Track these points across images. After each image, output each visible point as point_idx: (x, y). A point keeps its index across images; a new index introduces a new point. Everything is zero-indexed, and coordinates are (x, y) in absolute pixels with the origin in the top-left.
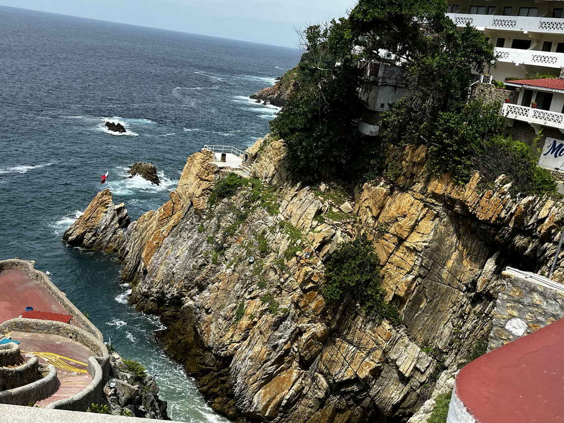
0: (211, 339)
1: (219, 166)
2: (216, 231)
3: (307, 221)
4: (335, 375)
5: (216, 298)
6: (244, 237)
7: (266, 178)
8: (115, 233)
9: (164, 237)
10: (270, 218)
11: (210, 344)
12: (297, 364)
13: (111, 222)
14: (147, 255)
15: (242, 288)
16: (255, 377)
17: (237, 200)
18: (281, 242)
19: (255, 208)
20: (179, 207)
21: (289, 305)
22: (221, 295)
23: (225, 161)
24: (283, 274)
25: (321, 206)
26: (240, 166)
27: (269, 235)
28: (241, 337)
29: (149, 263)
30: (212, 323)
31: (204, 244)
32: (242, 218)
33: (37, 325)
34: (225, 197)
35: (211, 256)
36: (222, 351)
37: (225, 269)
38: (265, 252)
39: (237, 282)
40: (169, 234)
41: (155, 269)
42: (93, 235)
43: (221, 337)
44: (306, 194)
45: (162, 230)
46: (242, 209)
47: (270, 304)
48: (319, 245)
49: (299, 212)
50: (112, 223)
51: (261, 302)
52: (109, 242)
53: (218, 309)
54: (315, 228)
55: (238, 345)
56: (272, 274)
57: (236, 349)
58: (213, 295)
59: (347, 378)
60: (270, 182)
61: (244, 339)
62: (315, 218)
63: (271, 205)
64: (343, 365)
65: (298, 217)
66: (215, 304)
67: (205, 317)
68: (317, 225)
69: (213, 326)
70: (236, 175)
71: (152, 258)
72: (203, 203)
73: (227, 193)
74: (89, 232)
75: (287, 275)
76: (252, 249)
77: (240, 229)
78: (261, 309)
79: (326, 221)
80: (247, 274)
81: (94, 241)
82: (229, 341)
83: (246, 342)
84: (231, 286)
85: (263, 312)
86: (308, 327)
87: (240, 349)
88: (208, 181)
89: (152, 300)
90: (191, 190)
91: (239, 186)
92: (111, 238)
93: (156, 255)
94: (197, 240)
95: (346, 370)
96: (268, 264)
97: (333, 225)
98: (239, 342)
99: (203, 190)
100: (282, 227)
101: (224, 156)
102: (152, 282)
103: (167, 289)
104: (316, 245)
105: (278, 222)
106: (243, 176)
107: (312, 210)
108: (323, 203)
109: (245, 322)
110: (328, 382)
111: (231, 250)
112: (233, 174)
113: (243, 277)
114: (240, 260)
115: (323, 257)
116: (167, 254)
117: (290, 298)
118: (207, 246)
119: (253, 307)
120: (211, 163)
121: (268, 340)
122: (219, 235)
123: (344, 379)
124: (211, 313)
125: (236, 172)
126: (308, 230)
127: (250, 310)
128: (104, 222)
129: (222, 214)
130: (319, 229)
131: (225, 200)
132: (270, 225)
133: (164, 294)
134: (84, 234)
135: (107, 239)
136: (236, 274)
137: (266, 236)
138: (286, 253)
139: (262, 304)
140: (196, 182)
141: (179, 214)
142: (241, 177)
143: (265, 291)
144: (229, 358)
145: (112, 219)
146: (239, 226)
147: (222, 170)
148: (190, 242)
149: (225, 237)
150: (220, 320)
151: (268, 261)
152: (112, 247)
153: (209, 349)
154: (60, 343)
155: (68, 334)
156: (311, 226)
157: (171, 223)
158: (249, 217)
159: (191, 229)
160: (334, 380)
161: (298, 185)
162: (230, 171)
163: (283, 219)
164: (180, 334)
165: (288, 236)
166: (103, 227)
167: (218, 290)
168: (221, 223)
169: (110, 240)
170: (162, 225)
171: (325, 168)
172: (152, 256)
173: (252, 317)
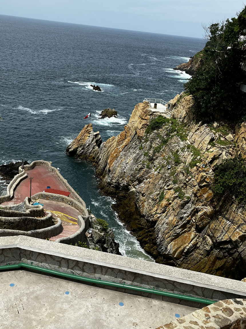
0: (144, 211)
1: (152, 111)
2: (150, 149)
3: (204, 145)
4: (217, 238)
5: (148, 188)
6: (165, 153)
7: (180, 118)
8: (94, 148)
9: (120, 152)
10: (182, 143)
11: (144, 213)
12: (194, 229)
13: (92, 142)
14: (111, 161)
15: (163, 183)
16: (169, 234)
17: (163, 131)
18: (188, 157)
19: (173, 136)
20: (129, 134)
21: (191, 195)
22: (151, 186)
23: (156, 108)
24: (188, 176)
25: (213, 136)
26: (165, 111)
27: (180, 153)
28: (161, 211)
29: (112, 166)
30: (145, 202)
31: (142, 157)
32: (165, 142)
33: (52, 197)
34: (155, 129)
35: (146, 163)
36: (151, 218)
37: (154, 172)
38: (178, 162)
39: (161, 180)
40: (123, 150)
41: (114, 170)
42: (82, 149)
43: (150, 210)
44: (205, 129)
45: (119, 147)
46: (165, 137)
47: (179, 193)
48: (211, 160)
49: (200, 140)
50: (92, 143)
51: (174, 192)
52: (90, 153)
53: (149, 194)
54: (209, 149)
55: (160, 215)
56: (181, 176)
57: (158, 218)
58: (146, 186)
59: (225, 240)
60: (183, 121)
61: (163, 212)
62: (209, 143)
63: (182, 135)
64: (222, 232)
65: (199, 143)
66: (148, 191)
67: (142, 198)
68: (211, 148)
69: (146, 204)
70: (163, 116)
71: (113, 163)
72: (142, 133)
73: (156, 127)
74: (80, 147)
75: (190, 177)
76: (170, 161)
77: (163, 148)
78: (174, 196)
79: (216, 145)
80: (166, 175)
81: (83, 152)
82: (154, 213)
83: (165, 214)
84: (157, 181)
85: (175, 198)
86: (202, 208)
87: (161, 218)
88: (146, 120)
89: (113, 187)
90: (136, 125)
91: (164, 123)
92: (91, 151)
93: (116, 161)
94: (138, 154)
95: (224, 235)
96: (179, 170)
97: (220, 148)
98: (160, 214)
99: (143, 125)
100: (188, 148)
101: (156, 105)
102: (113, 177)
103: (121, 181)
104: (209, 160)
105: (186, 145)
106: (167, 117)
107: (208, 139)
108: (215, 134)
109: (164, 202)
110: (213, 241)
111: (158, 161)
112: (160, 116)
113: (164, 176)
114: (163, 167)
115: (213, 167)
116: (121, 161)
117: (191, 190)
118: (144, 158)
119: (170, 194)
120: (148, 109)
121: (178, 214)
122: (151, 152)
123: (223, 240)
124: (145, 196)
125: (162, 115)
126: (204, 151)
127: (167, 196)
128: (88, 142)
129: (154, 139)
130: (211, 150)
131: (155, 131)
132: (182, 146)
133: (119, 184)
134: (77, 148)
135: (90, 151)
136: (160, 175)
137: (178, 153)
138: (190, 164)
140: (139, 120)
141: (129, 138)
142: (165, 118)
143: (177, 186)
144: (154, 222)
145: (92, 140)
146: (163, 147)
147: (154, 113)
148: (134, 155)
149: (154, 153)
150: (150, 201)
151: (180, 168)
152: (92, 156)
153: (143, 216)
154: (63, 207)
155: (68, 202)
156: (207, 148)
157: (124, 144)
158: (169, 142)
159: (135, 148)
160: (216, 240)
161: (200, 123)
162: (159, 114)
163: (189, 143)
164: (128, 207)
165: (192, 153)
166: (87, 145)
167: (150, 183)
168: (152, 145)
169: (91, 152)
170: (119, 145)
171: (217, 113)
172: (113, 162)
173: (168, 200)
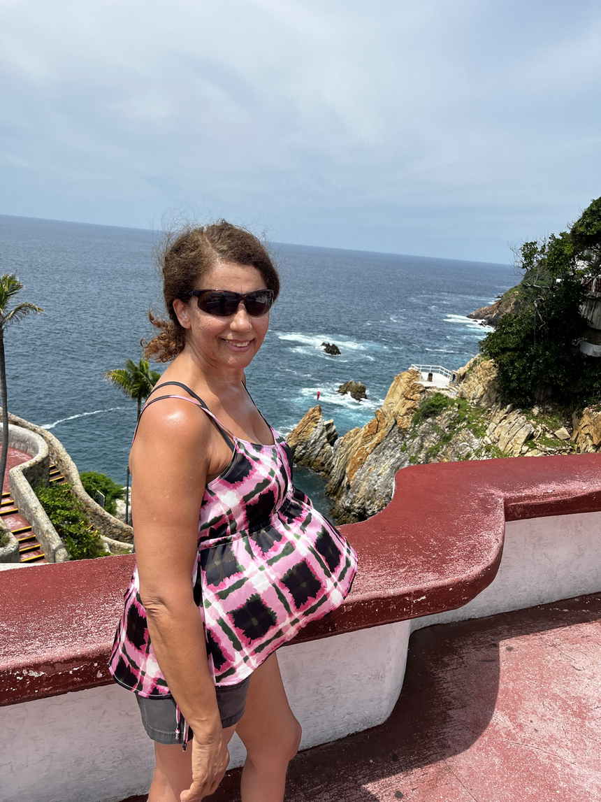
2: (419, 451)
6: (447, 458)
8: (323, 447)
9: (368, 454)
10: (476, 441)
13: (319, 437)
14: (351, 470)
17: (442, 421)
19: (460, 429)
20: (384, 424)
25: (533, 431)
29: (353, 478)
31: (406, 464)
32: (446, 439)
34: (430, 417)
40: (372, 451)
41: (358, 485)
44: (517, 418)
45: (366, 447)
46: (446, 430)
50: (321, 438)
52: (317, 456)
54: (525, 454)
60: (478, 403)
62: (525, 443)
63: (477, 427)
65: (506, 441)
70: (442, 395)
71: (356, 474)
72: (406, 422)
73: (431, 412)
74: (300, 445)
77: (443, 450)
88: (413, 400)
90: (395, 409)
91: (445, 406)
92: (319, 452)
93: (359, 471)
94: (399, 458)
99: (408, 409)
100: (488, 450)
101: (430, 375)
102: (355, 497)
103: (369, 506)
105: (484, 445)
106: (449, 396)
107: (523, 435)
108: (535, 427)
112: (439, 394)
116: (369, 470)
120: (417, 382)
125: (442, 392)
126: (516, 456)
129: (426, 434)
131: (430, 420)
132: (476, 447)
133: (365, 510)
134: (295, 446)
135: (316, 452)
140: (401, 401)
141: (383, 431)
142: (447, 397)
145: (321, 434)
146: (443, 447)
148: (393, 461)
149: (427, 457)
152: (319, 461)
156: (521, 452)
157: (375, 440)
158: (453, 439)
159: (394, 448)
161: (509, 406)
162: (436, 391)
163: (490, 442)
166: (312, 441)
168: (424, 444)
169: (318, 454)
170: (366, 442)
171: (539, 391)
172: (355, 471)
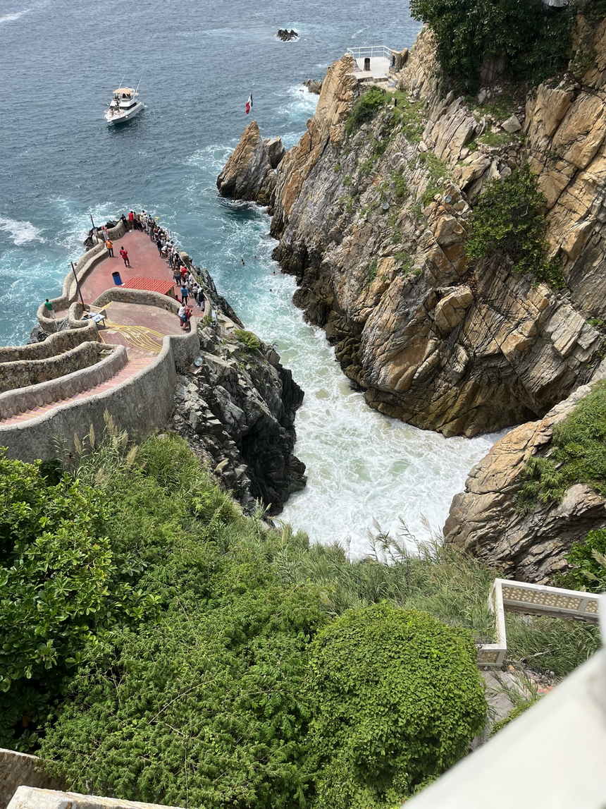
0: (345, 301)
1: (358, 78)
3: (455, 150)
4: (477, 348)
5: (348, 254)
7: (414, 89)
8: (266, 175)
9: (303, 180)
10: (409, 148)
11: (344, 307)
12: (433, 334)
13: (261, 163)
14: (287, 202)
15: (375, 242)
16: (382, 347)
17: (376, 125)
18: (419, 182)
19: (394, 135)
21: (423, 265)
22: (353, 250)
23: (369, 70)
24: (420, 225)
25: (474, 126)
26: (386, 74)
27: (407, 173)
28: (373, 302)
29: (290, 211)
30: (345, 284)
31: (341, 187)
32: (379, 151)
35: (346, 202)
36: (355, 316)
37: (358, 220)
38: (402, 197)
39: (371, 236)
40: (308, 176)
41: (296, 221)
42: (245, 180)
43: (353, 301)
44: (457, 111)
45: (300, 170)
46: (380, 138)
47: (404, 262)
48: (467, 184)
49: (446, 137)
50: (263, 164)
51: (394, 261)
53: (351, 267)
54: (463, 159)
55: (370, 309)
56: (407, 224)
57: (367, 315)
58: (345, 251)
59: (490, 351)
61: (376, 304)
62: (465, 144)
63: (412, 130)
64: (486, 337)
65: (443, 146)
66: (348, 261)
67: (338, 277)
68: (468, 155)
69: (346, 288)
70: (379, 89)
71: (293, 206)
72: (337, 133)
73: (366, 115)
74: (240, 175)
75: (423, 226)
76: (387, 193)
78: (393, 269)
79: (479, 148)
80: (380, 225)
81: (246, 186)
82: (361, 305)
83: (377, 308)
84: (364, 240)
85: (396, 273)
86: (448, 291)
87: (371, 316)
88: (345, 101)
89: (296, 255)
90: (328, 116)
91: (380, 104)
96: (404, 212)
97: (487, 153)
98: (371, 307)
99: (341, 114)
101: (367, 61)
104: (463, 183)
105: (418, 153)
106: (387, 89)
107: (462, 133)
108: (478, 120)
109: (376, 284)
111: (365, 195)
112: (375, 88)
113: (376, 229)
114: (375, 208)
117: (425, 256)
118: (344, 189)
119: (386, 266)
121: (397, 307)
123: (486, 353)
124: (343, 272)
126: (454, 162)
127: (382, 270)
128: (253, 162)
129: (360, 144)
130: (468, 160)
131: (364, 126)
134: (235, 177)
135: (260, 182)
136: (369, 225)
137: (403, 174)
138: (423, 197)
139: (395, 263)
140: (334, 104)
141: (318, 148)
142: (384, 91)
143: (400, 246)
144: (361, 324)
145: (262, 159)
146: (376, 162)
147: (362, 84)
148: (327, 185)
149: (360, 176)
150: (353, 281)
151: (405, 210)
152: (264, 191)
153: (344, 312)
154: (155, 315)
155: (163, 304)
156: (459, 157)
157: (309, 162)
159: (328, 168)
160: (475, 353)
161: (449, 95)
162: (372, 83)
163: (425, 148)
164: (321, 294)
165: (428, 172)
166: (253, 169)
167: (351, 244)
168: (359, 159)
170: (300, 164)
172: (292, 203)
173: (384, 277)
